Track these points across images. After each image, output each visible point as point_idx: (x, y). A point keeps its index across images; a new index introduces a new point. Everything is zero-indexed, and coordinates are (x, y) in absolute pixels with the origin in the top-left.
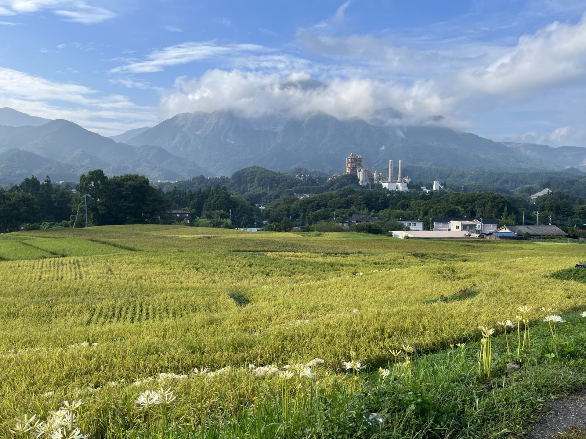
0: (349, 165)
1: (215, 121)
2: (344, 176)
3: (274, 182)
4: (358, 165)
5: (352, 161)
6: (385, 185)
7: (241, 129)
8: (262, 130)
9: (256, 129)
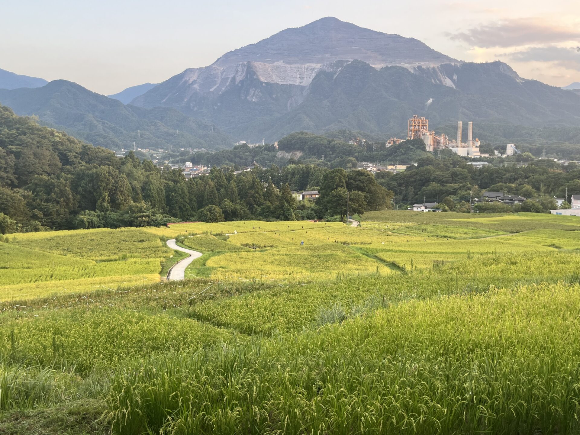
0: (412, 128)
1: (232, 76)
2: (408, 141)
3: (329, 150)
4: (422, 128)
5: (415, 123)
6: (454, 150)
7: (264, 85)
8: (287, 85)
9: (280, 83)
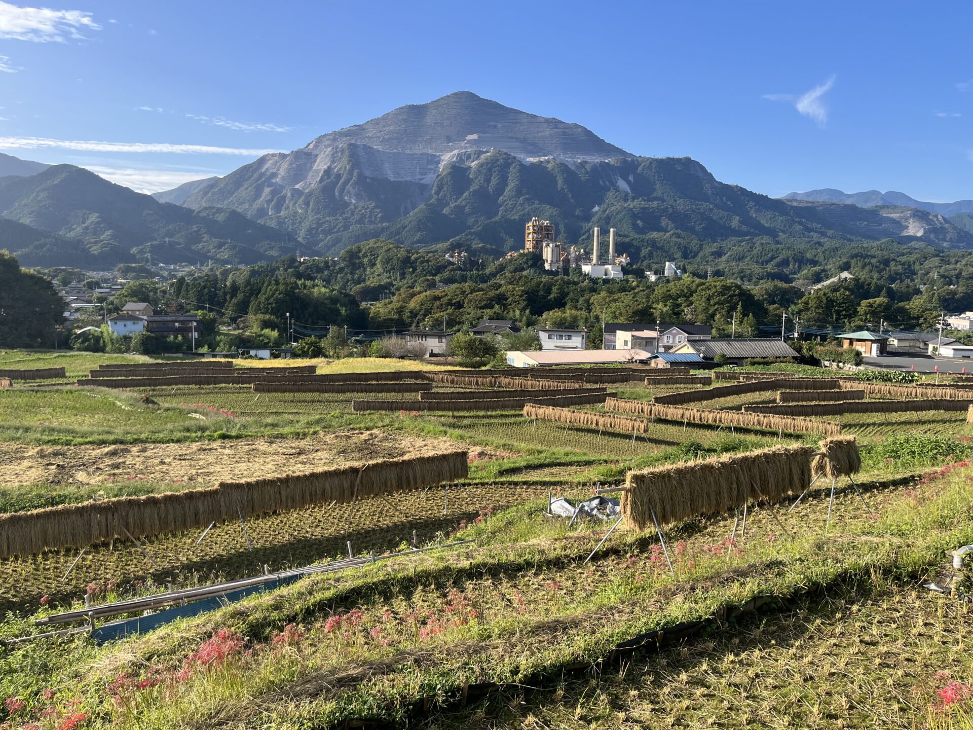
0: (531, 236)
1: (325, 167)
2: (523, 255)
3: (408, 265)
4: (545, 237)
5: (535, 230)
6: (586, 269)
7: (368, 180)
8: (401, 181)
9: (392, 179)
